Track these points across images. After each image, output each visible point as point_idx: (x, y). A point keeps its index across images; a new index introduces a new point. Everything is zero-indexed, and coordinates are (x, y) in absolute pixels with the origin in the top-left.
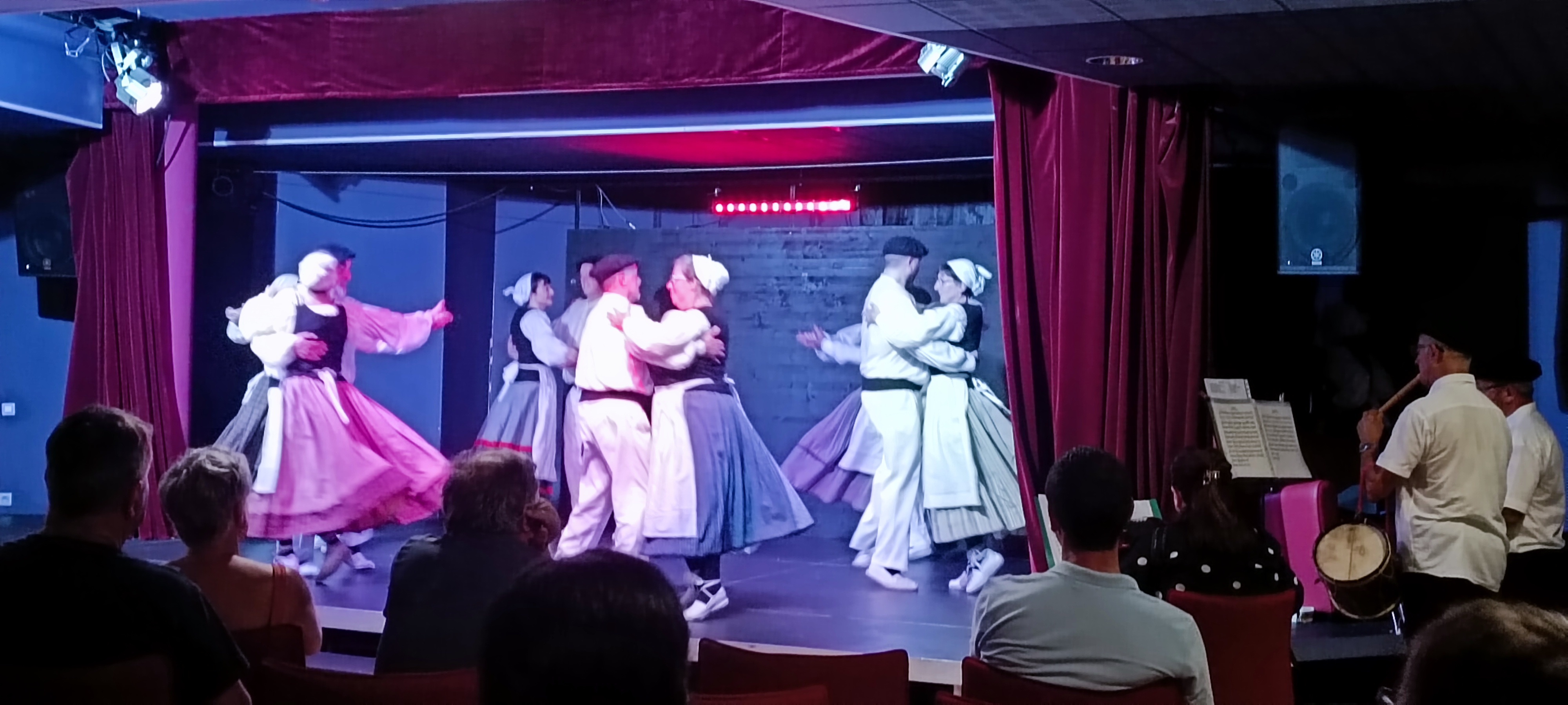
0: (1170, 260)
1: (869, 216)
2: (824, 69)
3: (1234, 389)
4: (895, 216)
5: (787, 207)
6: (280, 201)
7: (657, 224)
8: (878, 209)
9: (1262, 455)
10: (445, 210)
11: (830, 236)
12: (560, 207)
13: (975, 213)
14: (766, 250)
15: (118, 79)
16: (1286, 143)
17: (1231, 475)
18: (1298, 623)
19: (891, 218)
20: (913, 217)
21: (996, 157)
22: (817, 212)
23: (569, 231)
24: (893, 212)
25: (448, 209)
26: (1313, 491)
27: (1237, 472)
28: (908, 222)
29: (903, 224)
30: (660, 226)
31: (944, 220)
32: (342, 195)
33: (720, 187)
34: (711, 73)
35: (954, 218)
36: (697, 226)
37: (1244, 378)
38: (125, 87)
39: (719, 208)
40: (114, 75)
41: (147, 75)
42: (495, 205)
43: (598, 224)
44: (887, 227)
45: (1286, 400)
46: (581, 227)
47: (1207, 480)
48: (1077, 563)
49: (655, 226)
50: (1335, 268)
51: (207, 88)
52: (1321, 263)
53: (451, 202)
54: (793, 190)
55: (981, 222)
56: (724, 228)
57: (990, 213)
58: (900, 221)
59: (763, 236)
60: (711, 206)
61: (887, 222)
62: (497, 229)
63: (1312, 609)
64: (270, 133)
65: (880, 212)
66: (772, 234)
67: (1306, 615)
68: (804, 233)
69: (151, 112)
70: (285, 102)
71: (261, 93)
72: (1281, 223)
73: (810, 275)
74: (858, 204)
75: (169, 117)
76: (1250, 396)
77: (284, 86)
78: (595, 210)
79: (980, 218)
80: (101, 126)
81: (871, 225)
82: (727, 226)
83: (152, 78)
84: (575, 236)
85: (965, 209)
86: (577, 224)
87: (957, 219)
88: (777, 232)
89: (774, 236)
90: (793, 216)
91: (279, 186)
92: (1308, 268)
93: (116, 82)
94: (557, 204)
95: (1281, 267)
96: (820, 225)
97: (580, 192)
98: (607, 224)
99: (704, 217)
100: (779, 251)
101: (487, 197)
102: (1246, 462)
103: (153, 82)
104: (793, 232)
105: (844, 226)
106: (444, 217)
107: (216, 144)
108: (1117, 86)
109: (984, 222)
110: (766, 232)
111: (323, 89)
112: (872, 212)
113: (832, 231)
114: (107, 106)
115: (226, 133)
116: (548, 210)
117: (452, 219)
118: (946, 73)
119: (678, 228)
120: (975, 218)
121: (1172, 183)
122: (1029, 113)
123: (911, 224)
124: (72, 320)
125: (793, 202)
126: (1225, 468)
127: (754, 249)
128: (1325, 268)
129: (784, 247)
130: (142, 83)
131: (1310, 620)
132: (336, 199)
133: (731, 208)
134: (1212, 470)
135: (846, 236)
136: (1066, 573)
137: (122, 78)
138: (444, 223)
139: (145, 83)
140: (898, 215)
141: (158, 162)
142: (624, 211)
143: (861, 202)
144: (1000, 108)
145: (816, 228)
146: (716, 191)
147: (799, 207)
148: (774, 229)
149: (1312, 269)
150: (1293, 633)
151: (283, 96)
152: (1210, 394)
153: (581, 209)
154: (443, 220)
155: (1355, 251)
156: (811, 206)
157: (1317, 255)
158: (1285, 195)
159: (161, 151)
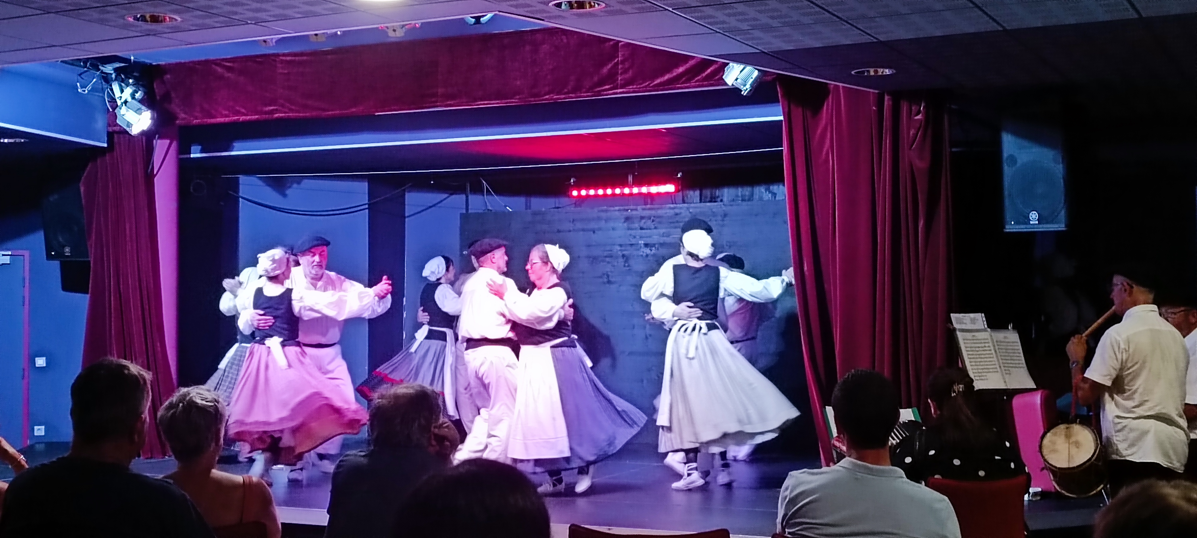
0: (921, 224)
1: (689, 196)
2: (651, 85)
3: (973, 321)
4: (709, 196)
5: (627, 191)
6: (243, 198)
7: (528, 206)
8: (696, 190)
9: (997, 372)
10: (367, 202)
11: (660, 212)
12: (453, 196)
13: (770, 192)
14: (611, 224)
15: (118, 108)
16: (1008, 131)
17: (974, 387)
18: (1029, 500)
19: (706, 197)
20: (722, 196)
21: (785, 148)
22: (649, 194)
23: (461, 214)
24: (707, 192)
25: (369, 201)
26: (1037, 398)
27: (978, 385)
28: (719, 200)
29: (715, 202)
30: (530, 209)
31: (747, 198)
32: (288, 192)
33: (575, 177)
34: (566, 90)
35: (754, 196)
36: (558, 208)
37: (982, 313)
38: (123, 115)
39: (575, 193)
40: (115, 106)
41: (140, 105)
42: (405, 195)
43: (484, 208)
44: (702, 204)
45: (1014, 328)
46: (470, 211)
47: (954, 392)
48: (857, 459)
49: (526, 209)
50: (1048, 226)
51: (185, 113)
52: (1037, 222)
53: (371, 194)
54: (630, 178)
55: (775, 197)
56: (579, 209)
57: (782, 191)
58: (713, 199)
59: (609, 214)
60: (568, 192)
61: (703, 201)
62: (407, 215)
63: (1040, 489)
64: (233, 147)
65: (697, 193)
66: (615, 212)
67: (1035, 494)
68: (640, 211)
69: (143, 133)
70: (244, 122)
71: (226, 116)
72: (1006, 193)
73: (647, 243)
74: (680, 187)
75: (157, 136)
76: (986, 326)
77: (243, 110)
78: (481, 197)
79: (774, 195)
80: (105, 145)
81: (691, 203)
82: (581, 207)
83: (143, 108)
84: (465, 218)
85: (762, 189)
86: (467, 209)
87: (756, 197)
88: (619, 210)
89: (617, 213)
90: (631, 198)
91: (241, 187)
92: (1028, 226)
93: (116, 111)
94: (451, 194)
95: (1007, 227)
96: (652, 204)
97: (469, 185)
98: (490, 208)
99: (564, 201)
100: (621, 225)
101: (399, 190)
102: (985, 378)
103: (145, 111)
104: (632, 210)
105: (670, 204)
106: (367, 206)
107: (192, 156)
108: (877, 91)
109: (777, 198)
110: (610, 211)
111: (272, 112)
112: (691, 193)
113: (661, 208)
114: (110, 129)
115: (200, 147)
116: (445, 199)
117: (372, 207)
118: (745, 85)
119: (543, 209)
120: (770, 195)
121: (921, 164)
122: (809, 114)
123: (721, 201)
124: (87, 293)
125: (630, 187)
126: (969, 382)
127: (602, 224)
128: (1041, 226)
129: (625, 222)
130: (136, 112)
131: (1039, 498)
132: (284, 195)
133: (583, 193)
134: (958, 385)
135: (672, 212)
136: (850, 467)
137: (121, 109)
138: (367, 211)
139: (138, 111)
140: (711, 194)
141: (149, 171)
142: (502, 198)
143: (684, 185)
144: (786, 110)
145: (648, 206)
146: (572, 181)
147: (635, 190)
148: (617, 208)
149: (1032, 227)
150: (1026, 508)
151: (242, 118)
152: (956, 325)
153: (470, 197)
154: (366, 209)
155: (1063, 212)
156: (644, 190)
157: (1034, 216)
158: (1007, 171)
159: (151, 162)
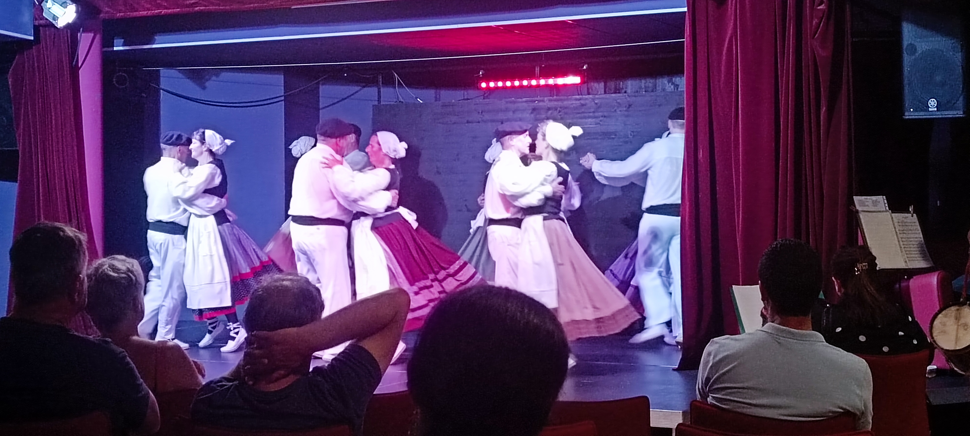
0: (823, 109)
1: (594, 89)
3: (875, 203)
4: (613, 87)
5: (534, 82)
6: (163, 90)
7: (437, 98)
8: (600, 82)
10: (283, 94)
11: (566, 103)
12: (366, 89)
13: (673, 84)
15: (44, 2)
16: (908, 21)
17: (876, 266)
19: (610, 89)
20: (626, 87)
21: (686, 40)
22: (556, 86)
23: (373, 106)
24: (612, 84)
26: (934, 279)
28: (623, 91)
29: (619, 93)
30: (440, 100)
31: (650, 89)
32: (207, 84)
33: (484, 69)
35: (657, 88)
37: (883, 195)
38: (50, 8)
39: (484, 85)
42: (319, 87)
43: (395, 100)
44: (608, 96)
46: (382, 103)
47: (858, 270)
48: (780, 324)
49: (436, 101)
50: (946, 113)
51: (110, 7)
52: (936, 109)
53: (287, 87)
54: (537, 69)
55: (678, 89)
56: (487, 100)
57: (682, 82)
58: (617, 91)
59: (516, 105)
60: (477, 84)
61: (608, 92)
62: (321, 107)
63: (935, 367)
64: (155, 40)
65: (602, 85)
68: (547, 102)
69: (68, 26)
70: (165, 16)
71: (148, 9)
72: (906, 81)
74: (586, 79)
75: (81, 29)
76: (887, 208)
78: (392, 90)
79: (677, 86)
80: (32, 38)
81: (597, 94)
82: (489, 98)
84: (378, 109)
85: (665, 81)
86: (379, 100)
88: (526, 102)
89: (524, 104)
90: (538, 89)
91: (161, 79)
92: (926, 113)
93: (42, 5)
94: (364, 87)
95: (906, 114)
96: (558, 95)
97: (381, 78)
98: (402, 100)
99: (472, 93)
100: (528, 115)
101: (313, 83)
103: (70, 4)
104: (539, 101)
105: (576, 94)
106: (283, 98)
107: (115, 49)
110: (518, 102)
111: (193, 5)
112: (596, 84)
113: (567, 100)
114: (37, 23)
115: (122, 40)
116: (357, 92)
117: (287, 99)
119: (453, 101)
121: (824, 53)
123: (626, 92)
124: (16, 181)
125: (538, 79)
126: (872, 260)
127: (510, 115)
128: (939, 113)
129: (532, 113)
130: (61, 6)
131: (934, 375)
132: (204, 88)
133: (492, 84)
134: (861, 263)
135: (577, 103)
136: (773, 332)
138: (283, 102)
139: (64, 5)
140: (616, 86)
141: (74, 63)
142: (413, 90)
143: (589, 77)
145: (555, 97)
146: (481, 73)
147: (542, 82)
148: (524, 99)
149: (931, 113)
151: (164, 11)
152: (858, 207)
153: (382, 90)
155: (961, 99)
156: (551, 81)
158: (907, 59)
159: (76, 57)
